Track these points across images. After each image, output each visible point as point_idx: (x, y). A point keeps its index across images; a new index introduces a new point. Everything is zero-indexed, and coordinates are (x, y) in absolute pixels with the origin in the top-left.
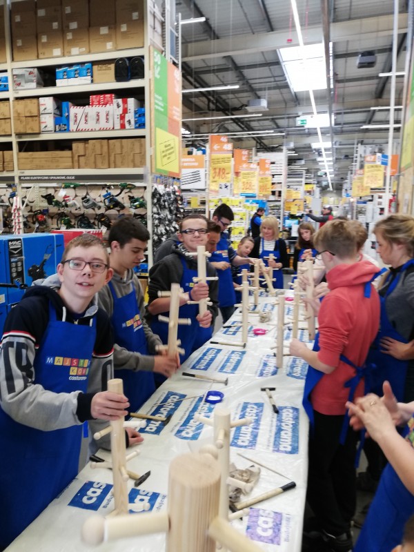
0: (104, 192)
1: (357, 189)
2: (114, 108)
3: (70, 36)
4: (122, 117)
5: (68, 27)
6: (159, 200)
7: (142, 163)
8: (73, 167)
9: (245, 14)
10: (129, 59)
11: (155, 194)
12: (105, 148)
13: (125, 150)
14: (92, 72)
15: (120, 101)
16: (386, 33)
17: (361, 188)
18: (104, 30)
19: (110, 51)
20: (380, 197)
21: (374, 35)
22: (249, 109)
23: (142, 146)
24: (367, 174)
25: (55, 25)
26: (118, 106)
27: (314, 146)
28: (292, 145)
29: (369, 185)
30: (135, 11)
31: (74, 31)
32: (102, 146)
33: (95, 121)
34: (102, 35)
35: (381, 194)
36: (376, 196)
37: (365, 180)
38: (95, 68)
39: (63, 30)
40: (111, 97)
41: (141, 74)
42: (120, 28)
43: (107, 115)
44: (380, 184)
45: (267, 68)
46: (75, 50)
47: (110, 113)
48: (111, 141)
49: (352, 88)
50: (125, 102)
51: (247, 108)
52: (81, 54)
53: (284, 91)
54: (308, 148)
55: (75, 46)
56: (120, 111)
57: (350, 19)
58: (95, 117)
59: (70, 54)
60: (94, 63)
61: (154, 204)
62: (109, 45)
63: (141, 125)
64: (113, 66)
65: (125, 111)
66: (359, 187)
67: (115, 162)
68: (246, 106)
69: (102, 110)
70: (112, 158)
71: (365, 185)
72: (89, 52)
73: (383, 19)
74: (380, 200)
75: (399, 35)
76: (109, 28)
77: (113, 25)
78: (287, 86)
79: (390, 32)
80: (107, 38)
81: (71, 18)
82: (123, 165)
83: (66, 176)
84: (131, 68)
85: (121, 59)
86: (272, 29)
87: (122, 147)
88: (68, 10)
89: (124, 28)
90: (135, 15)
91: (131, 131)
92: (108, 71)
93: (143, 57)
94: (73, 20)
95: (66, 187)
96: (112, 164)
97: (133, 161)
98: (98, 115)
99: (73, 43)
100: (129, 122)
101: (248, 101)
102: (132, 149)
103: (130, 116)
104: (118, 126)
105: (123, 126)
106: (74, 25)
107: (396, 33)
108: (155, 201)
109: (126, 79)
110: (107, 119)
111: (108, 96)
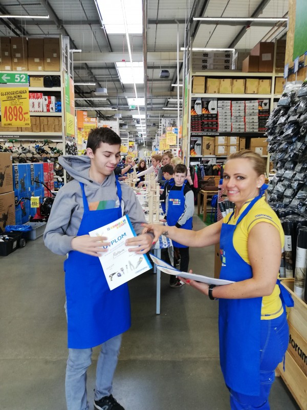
0: (34, 145)
1: (162, 145)
2: (43, 100)
3: (16, 60)
4: (48, 106)
5: (15, 55)
6: (69, 149)
7: (60, 130)
8: (18, 131)
9: (97, 42)
10: (52, 76)
11: (67, 146)
12: (38, 122)
13: (49, 123)
14: (29, 81)
15: (47, 97)
16: (174, 61)
17: (165, 145)
18: (37, 60)
19: (40, 71)
20: (175, 150)
21: (168, 61)
22: (96, 94)
23: (60, 122)
24: (168, 137)
25: (7, 54)
26: (45, 100)
27: (134, 116)
28: (120, 116)
29: (169, 143)
30: (55, 52)
31: (18, 58)
32: (36, 120)
33: (31, 107)
34: (37, 62)
35: (175, 149)
36: (173, 149)
37: (167, 140)
38: (31, 78)
39: (12, 57)
40: (41, 95)
41: (59, 85)
42: (46, 60)
43: (39, 104)
44: (174, 143)
45: (107, 70)
46: (19, 68)
47: (41, 103)
48: (41, 118)
49: (156, 84)
50: (49, 98)
51: (95, 93)
52: (22, 71)
53: (116, 83)
54: (130, 118)
55: (20, 66)
56: (47, 102)
57: (155, 51)
58: (32, 105)
59: (16, 70)
60: (30, 76)
61: (66, 151)
62: (40, 68)
63: (60, 111)
64: (42, 79)
65: (50, 103)
66: (163, 144)
67: (44, 128)
68: (94, 91)
69: (36, 101)
70: (42, 127)
71: (167, 143)
72: (28, 70)
73: (172, 53)
74: (175, 152)
75: (179, 63)
76: (40, 60)
77: (43, 58)
78: (119, 81)
79: (176, 61)
80: (38, 64)
81: (17, 51)
82: (48, 130)
83: (13, 136)
84: (53, 81)
85: (48, 76)
86: (112, 51)
87: (48, 121)
88: (15, 47)
89: (49, 60)
90: (55, 55)
91: (53, 113)
92: (39, 81)
93: (60, 76)
94: (18, 52)
95: (9, 142)
96: (42, 130)
97: (55, 129)
98: (33, 104)
99: (18, 64)
100: (52, 108)
101: (96, 89)
102: (54, 123)
103: (53, 105)
104: (45, 110)
105: (48, 111)
106: (18, 55)
107: (178, 61)
108: (67, 149)
109: (51, 86)
110: (39, 106)
111: (40, 94)
